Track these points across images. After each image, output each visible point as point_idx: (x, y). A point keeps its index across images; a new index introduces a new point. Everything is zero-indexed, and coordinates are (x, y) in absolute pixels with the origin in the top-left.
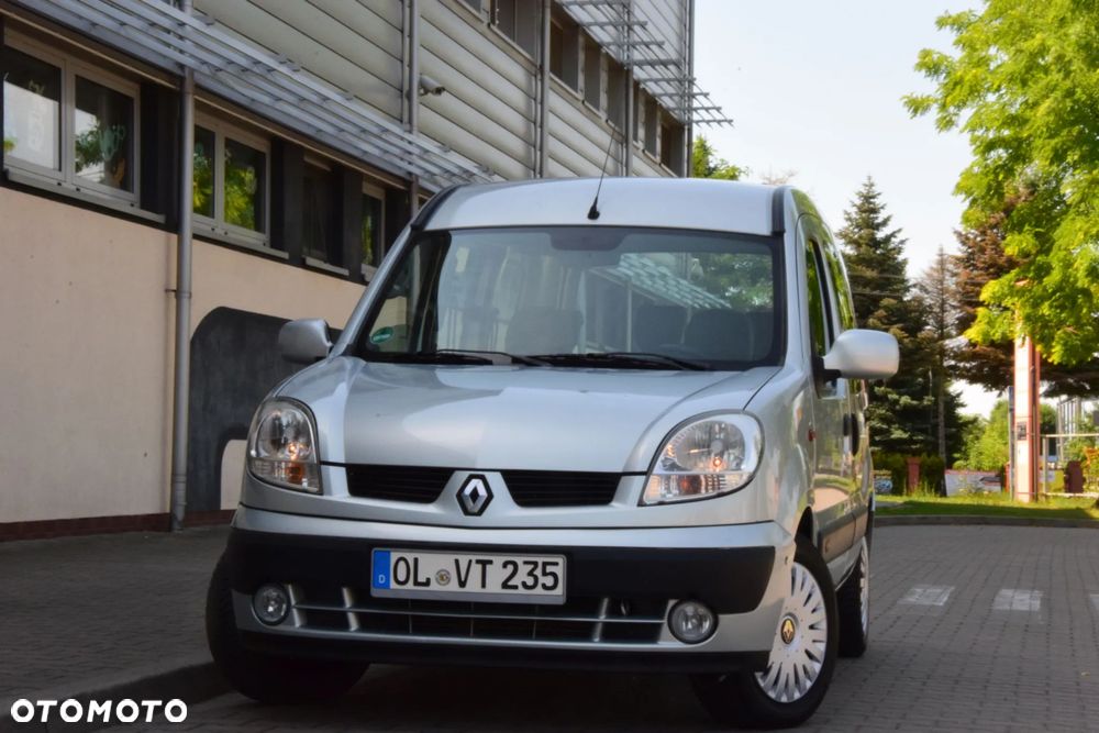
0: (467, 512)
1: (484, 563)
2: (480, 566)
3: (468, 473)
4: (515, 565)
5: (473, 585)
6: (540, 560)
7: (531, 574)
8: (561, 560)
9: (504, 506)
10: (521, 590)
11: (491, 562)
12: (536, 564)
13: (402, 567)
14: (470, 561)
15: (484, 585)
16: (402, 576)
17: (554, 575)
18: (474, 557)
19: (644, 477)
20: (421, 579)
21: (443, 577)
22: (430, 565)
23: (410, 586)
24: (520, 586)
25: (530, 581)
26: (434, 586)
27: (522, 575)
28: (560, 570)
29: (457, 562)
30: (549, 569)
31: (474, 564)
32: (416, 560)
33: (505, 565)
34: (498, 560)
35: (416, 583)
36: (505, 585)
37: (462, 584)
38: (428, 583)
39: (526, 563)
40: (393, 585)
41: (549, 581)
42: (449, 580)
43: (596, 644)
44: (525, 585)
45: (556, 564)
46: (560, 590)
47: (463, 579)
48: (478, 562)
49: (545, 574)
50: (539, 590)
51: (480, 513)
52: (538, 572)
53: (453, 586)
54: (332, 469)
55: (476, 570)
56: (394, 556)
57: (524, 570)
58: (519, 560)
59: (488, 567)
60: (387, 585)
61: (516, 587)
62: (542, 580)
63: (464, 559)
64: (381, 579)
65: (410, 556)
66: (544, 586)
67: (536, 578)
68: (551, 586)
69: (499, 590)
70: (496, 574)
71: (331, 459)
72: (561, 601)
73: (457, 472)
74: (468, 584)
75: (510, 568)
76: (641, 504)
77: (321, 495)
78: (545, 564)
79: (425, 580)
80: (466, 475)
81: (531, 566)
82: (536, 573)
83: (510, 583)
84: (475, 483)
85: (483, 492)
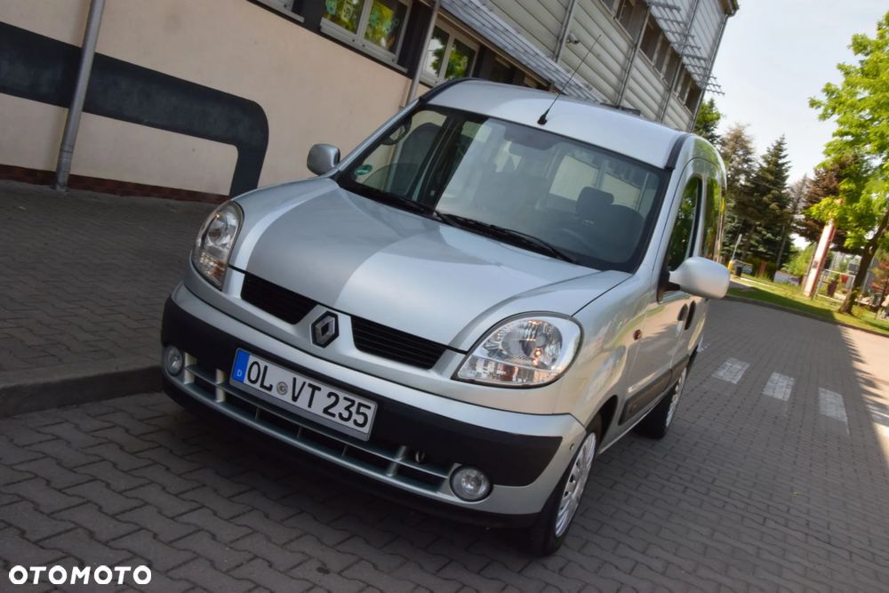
0: (315, 342)
1: (315, 389)
2: (311, 389)
3: (326, 310)
4: (337, 398)
5: (302, 403)
6: (358, 400)
7: (347, 408)
8: (373, 406)
9: (345, 344)
10: (337, 419)
11: (319, 389)
12: (353, 402)
13: (255, 369)
14: (304, 383)
15: (310, 405)
16: (253, 377)
17: (365, 416)
18: (308, 381)
19: (464, 356)
20: (267, 384)
21: (282, 388)
22: (276, 375)
23: (257, 386)
24: (337, 416)
25: (346, 414)
26: (274, 393)
27: (341, 408)
28: (370, 413)
29: (295, 379)
30: (363, 410)
31: (306, 386)
32: (266, 368)
33: (330, 395)
34: (326, 389)
35: (262, 386)
36: (326, 411)
37: (295, 399)
38: (270, 388)
39: (346, 399)
40: (246, 381)
41: (360, 419)
42: (286, 391)
43: (389, 478)
44: (340, 415)
45: (369, 408)
46: (366, 429)
47: (296, 395)
48: (310, 385)
49: (358, 412)
50: (350, 424)
51: (324, 345)
52: (353, 409)
53: (288, 398)
54: (235, 272)
55: (307, 391)
56: (252, 359)
57: (343, 404)
58: (341, 395)
59: (317, 392)
60: (241, 380)
61: (333, 415)
62: (355, 416)
63: (300, 379)
64: (239, 373)
65: (263, 363)
66: (355, 422)
67: (351, 414)
68: (360, 425)
69: (320, 413)
70: (322, 399)
71: (236, 265)
72: (365, 438)
73: (318, 306)
74: (299, 400)
75: (333, 399)
76: (454, 377)
77: (221, 290)
78: (360, 405)
79: (268, 386)
80: (325, 310)
81: (350, 403)
82: (351, 409)
83: (330, 411)
84: (329, 320)
85: (332, 329)
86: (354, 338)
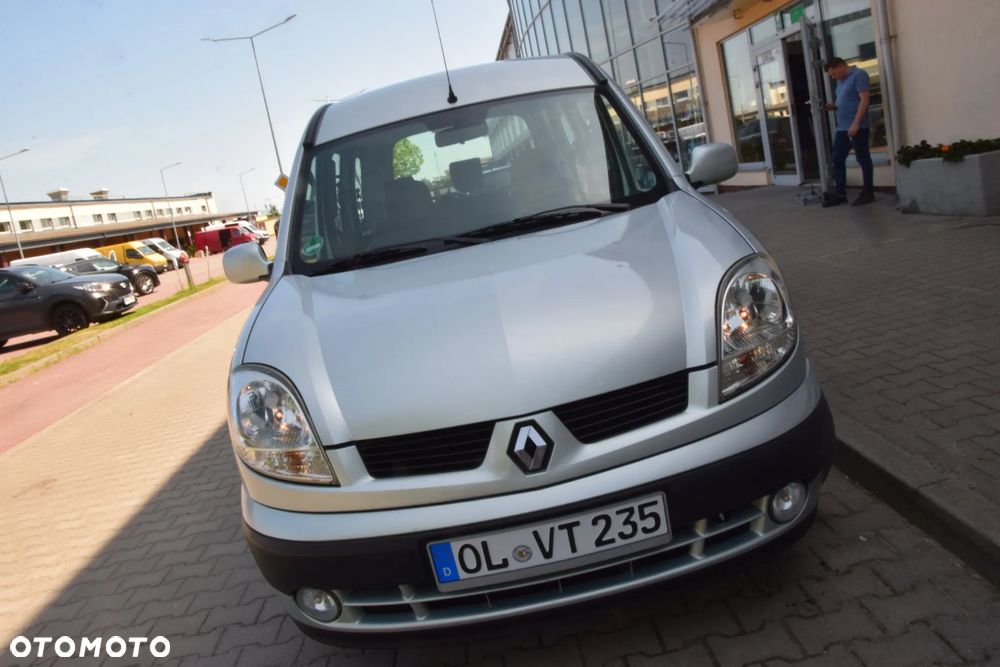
0: (526, 470)
1: (569, 527)
2: (565, 531)
3: (512, 423)
4: (607, 519)
5: (562, 552)
6: (635, 504)
7: (627, 522)
8: (659, 498)
9: (569, 450)
10: (620, 542)
11: (577, 524)
12: (631, 511)
13: (469, 555)
14: (552, 530)
15: (574, 549)
16: (471, 563)
17: (655, 516)
18: (556, 524)
19: (715, 369)
20: (496, 561)
21: (522, 553)
22: (501, 546)
23: (484, 570)
24: (617, 538)
25: (628, 530)
26: (514, 565)
27: (618, 525)
28: (660, 509)
29: (536, 534)
30: (647, 511)
31: (557, 532)
32: (484, 545)
33: (595, 522)
34: (585, 519)
35: (491, 567)
36: (599, 542)
37: (548, 555)
38: (505, 563)
39: (618, 513)
40: (462, 574)
41: (650, 523)
42: (529, 554)
44: (622, 536)
45: (655, 503)
46: (663, 529)
47: (547, 550)
48: (561, 527)
49: (643, 517)
50: (640, 536)
51: (543, 466)
52: (636, 518)
53: (537, 558)
54: (338, 452)
55: (562, 537)
56: (456, 546)
57: (618, 522)
58: (611, 511)
59: (575, 529)
60: (455, 578)
61: (612, 541)
62: (641, 524)
63: (543, 530)
64: (447, 571)
65: (476, 541)
66: (645, 530)
67: (634, 526)
68: (654, 527)
69: (593, 549)
70: (587, 533)
71: (334, 442)
72: (668, 539)
73: (497, 424)
74: (555, 553)
75: (602, 523)
76: (722, 400)
77: (338, 485)
78: (642, 507)
79: (501, 562)
80: (510, 425)
81: (627, 514)
82: (632, 519)
83: (605, 539)
84: (527, 432)
85: (539, 442)
86: (573, 433)
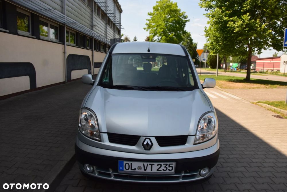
0: (145, 149)
1: (152, 165)
2: (150, 166)
3: (145, 137)
4: (161, 165)
5: (149, 170)
6: (168, 163)
7: (165, 167)
8: (174, 163)
9: (156, 147)
10: (162, 171)
11: (154, 164)
12: (167, 164)
13: (127, 165)
14: (148, 164)
15: (152, 170)
16: (127, 168)
17: (172, 167)
18: (149, 163)
19: (194, 136)
20: (133, 168)
21: (140, 168)
22: (135, 165)
23: (130, 170)
24: (162, 170)
25: (165, 169)
26: (137, 170)
27: (163, 167)
28: (173, 166)
29: (144, 164)
30: (171, 165)
31: (149, 165)
32: (131, 164)
33: (158, 165)
34: (156, 164)
35: (131, 169)
36: (158, 170)
37: (145, 170)
38: (135, 169)
39: (164, 164)
40: (125, 170)
41: (171, 168)
42: (141, 169)
43: (181, 181)
44: (163, 170)
45: (173, 164)
46: (173, 171)
47: (145, 169)
48: (150, 164)
49: (169, 167)
50: (168, 171)
51: (149, 149)
52: (167, 166)
53: (143, 170)
54: (103, 134)
55: (149, 166)
56: (125, 162)
57: (163, 166)
58: (162, 164)
60: (123, 170)
61: (161, 170)
62: (168, 168)
63: (146, 164)
64: (121, 168)
65: (130, 163)
68: (171, 169)
69: (156, 171)
70: (155, 167)
71: (103, 131)
72: (174, 173)
73: (141, 137)
74: (147, 170)
75: (159, 166)
76: (194, 144)
77: (101, 142)
78: (169, 164)
79: (134, 169)
81: (166, 165)
82: (167, 167)
83: (159, 169)
84: (147, 140)
85: (150, 143)
86: (158, 143)
